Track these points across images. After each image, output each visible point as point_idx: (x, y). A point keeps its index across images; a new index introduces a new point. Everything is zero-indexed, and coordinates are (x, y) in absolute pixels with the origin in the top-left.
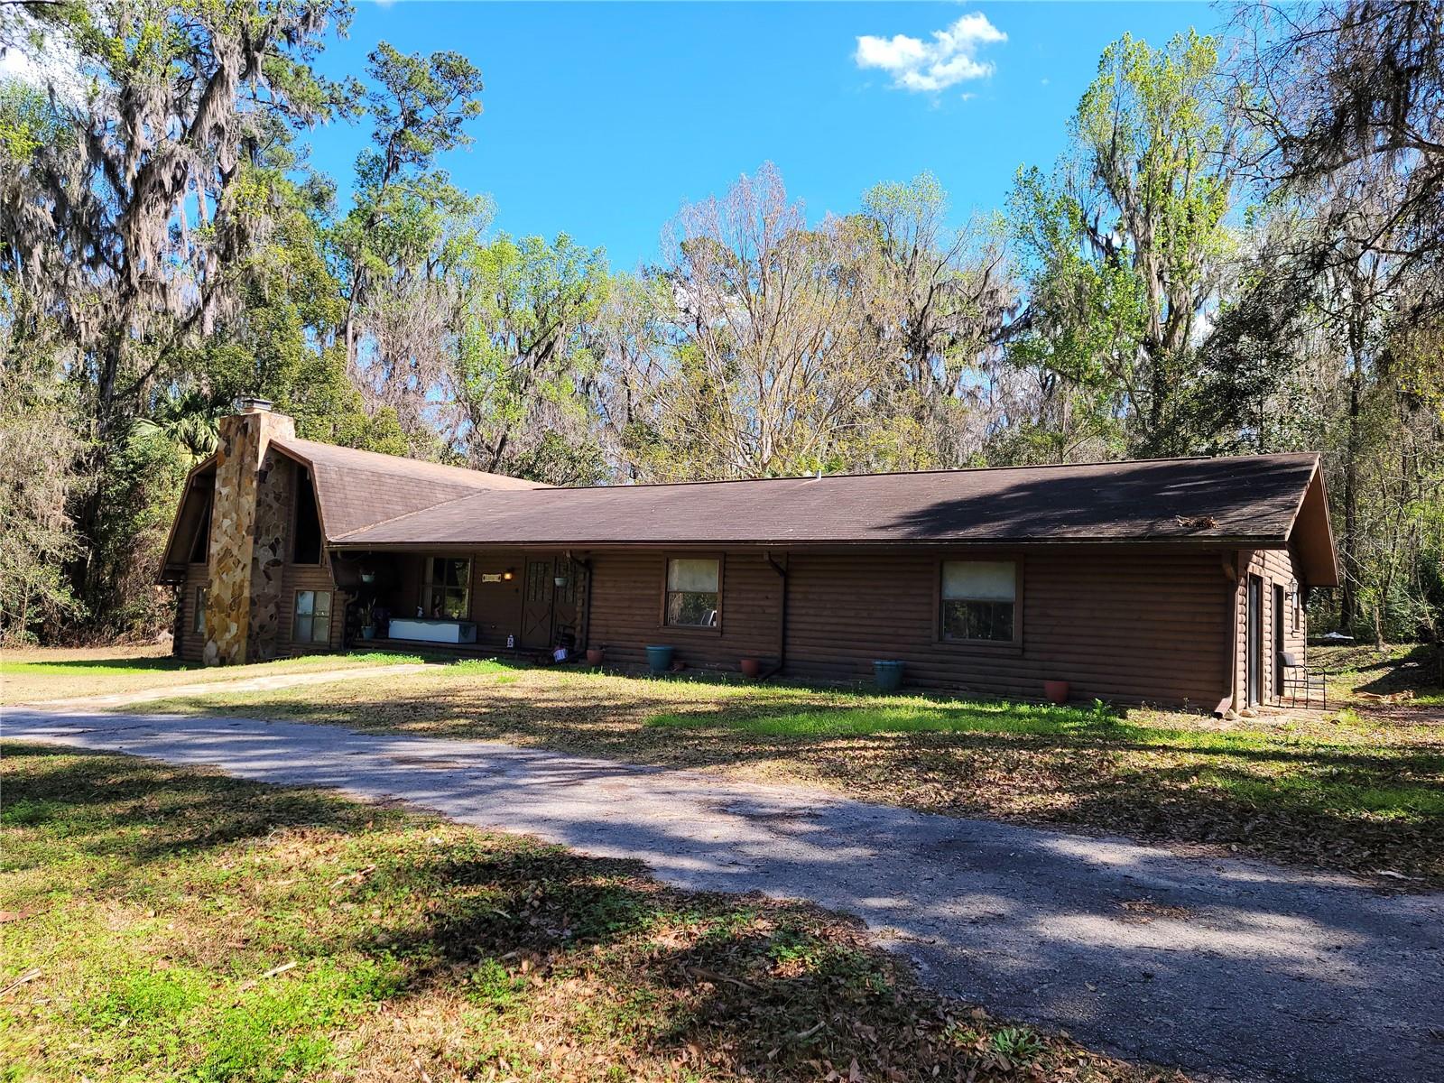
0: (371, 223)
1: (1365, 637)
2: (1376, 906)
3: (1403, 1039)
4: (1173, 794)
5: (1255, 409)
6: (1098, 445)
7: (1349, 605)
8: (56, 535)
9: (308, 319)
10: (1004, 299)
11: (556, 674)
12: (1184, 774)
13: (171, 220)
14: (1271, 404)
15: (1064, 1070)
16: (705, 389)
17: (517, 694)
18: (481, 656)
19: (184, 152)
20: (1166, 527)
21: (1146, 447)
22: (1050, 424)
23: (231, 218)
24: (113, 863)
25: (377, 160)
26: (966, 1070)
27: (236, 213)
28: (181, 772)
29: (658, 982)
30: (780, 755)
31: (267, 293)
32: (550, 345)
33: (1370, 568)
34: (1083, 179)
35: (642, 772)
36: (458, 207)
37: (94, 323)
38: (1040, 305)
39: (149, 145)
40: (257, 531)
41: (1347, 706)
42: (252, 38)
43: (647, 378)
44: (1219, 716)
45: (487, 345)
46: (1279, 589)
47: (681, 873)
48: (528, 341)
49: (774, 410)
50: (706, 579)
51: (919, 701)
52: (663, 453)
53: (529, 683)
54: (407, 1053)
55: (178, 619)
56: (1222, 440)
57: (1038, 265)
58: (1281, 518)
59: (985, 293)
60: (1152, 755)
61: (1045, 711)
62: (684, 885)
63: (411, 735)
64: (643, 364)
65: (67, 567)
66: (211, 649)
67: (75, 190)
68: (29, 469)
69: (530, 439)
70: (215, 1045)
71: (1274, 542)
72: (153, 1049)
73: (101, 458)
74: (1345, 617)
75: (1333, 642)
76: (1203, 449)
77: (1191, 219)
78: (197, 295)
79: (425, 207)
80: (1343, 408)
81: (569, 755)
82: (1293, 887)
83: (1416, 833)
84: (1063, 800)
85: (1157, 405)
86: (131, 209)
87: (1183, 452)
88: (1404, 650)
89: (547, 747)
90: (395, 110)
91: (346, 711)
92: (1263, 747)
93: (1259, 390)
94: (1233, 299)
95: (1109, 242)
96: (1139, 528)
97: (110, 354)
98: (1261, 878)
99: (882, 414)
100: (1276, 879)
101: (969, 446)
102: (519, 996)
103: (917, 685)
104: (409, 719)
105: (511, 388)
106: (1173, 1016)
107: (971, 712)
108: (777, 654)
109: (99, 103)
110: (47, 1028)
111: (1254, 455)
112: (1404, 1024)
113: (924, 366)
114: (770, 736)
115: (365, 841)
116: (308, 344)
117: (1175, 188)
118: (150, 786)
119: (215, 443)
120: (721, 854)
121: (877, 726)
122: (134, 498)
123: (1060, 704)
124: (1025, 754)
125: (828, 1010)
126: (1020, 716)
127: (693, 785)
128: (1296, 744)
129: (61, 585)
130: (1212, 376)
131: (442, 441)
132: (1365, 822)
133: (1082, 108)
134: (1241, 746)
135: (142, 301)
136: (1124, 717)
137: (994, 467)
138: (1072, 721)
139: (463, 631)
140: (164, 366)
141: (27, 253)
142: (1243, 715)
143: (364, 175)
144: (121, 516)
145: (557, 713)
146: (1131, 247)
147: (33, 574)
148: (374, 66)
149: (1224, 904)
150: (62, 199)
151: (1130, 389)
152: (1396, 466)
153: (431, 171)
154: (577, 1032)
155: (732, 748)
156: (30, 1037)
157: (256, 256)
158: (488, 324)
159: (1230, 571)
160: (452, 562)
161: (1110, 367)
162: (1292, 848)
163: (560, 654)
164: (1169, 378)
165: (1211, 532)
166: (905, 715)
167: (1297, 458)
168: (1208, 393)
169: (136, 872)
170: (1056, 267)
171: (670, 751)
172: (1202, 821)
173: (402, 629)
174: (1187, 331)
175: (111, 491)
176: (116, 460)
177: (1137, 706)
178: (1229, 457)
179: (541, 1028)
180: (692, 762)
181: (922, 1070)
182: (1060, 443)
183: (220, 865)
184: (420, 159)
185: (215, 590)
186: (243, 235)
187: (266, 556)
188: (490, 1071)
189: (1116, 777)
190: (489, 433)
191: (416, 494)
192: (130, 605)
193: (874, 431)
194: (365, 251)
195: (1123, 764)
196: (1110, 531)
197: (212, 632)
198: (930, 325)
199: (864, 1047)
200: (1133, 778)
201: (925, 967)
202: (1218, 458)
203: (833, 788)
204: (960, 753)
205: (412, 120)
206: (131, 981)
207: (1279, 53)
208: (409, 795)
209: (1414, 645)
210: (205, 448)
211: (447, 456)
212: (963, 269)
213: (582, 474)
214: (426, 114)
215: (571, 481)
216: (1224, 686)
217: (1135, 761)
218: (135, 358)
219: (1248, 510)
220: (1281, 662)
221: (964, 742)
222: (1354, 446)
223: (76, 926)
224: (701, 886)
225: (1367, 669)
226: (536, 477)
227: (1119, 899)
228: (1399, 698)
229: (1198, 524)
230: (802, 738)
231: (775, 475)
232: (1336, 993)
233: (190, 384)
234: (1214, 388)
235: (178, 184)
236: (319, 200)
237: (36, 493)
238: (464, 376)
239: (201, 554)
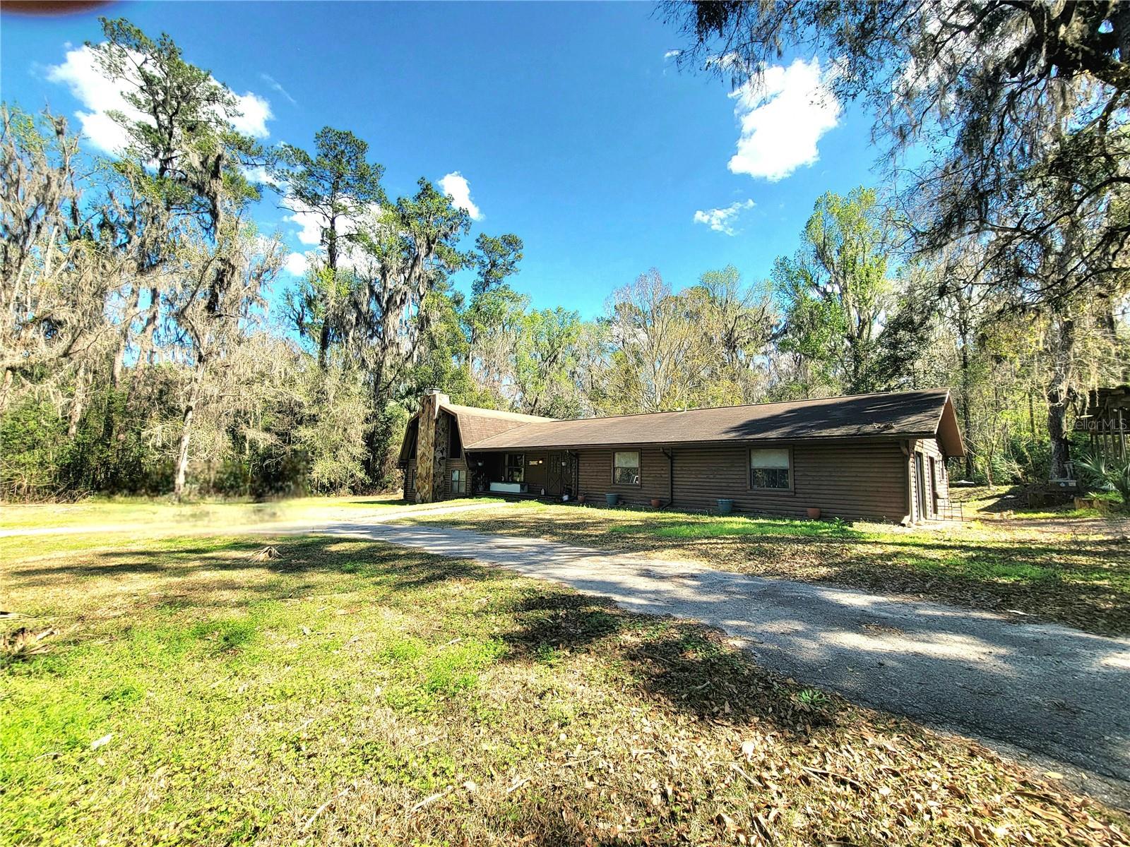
0: (478, 309)
1: (980, 482)
2: (1011, 631)
3: (1037, 706)
4: (883, 567)
5: (911, 367)
6: (826, 389)
7: (969, 466)
8: (359, 449)
9: (454, 353)
10: (773, 321)
11: (564, 507)
12: (889, 557)
13: (400, 316)
14: (918, 364)
15: (840, 713)
16: (627, 371)
17: (548, 517)
18: (530, 499)
19: (405, 288)
20: (868, 429)
21: (852, 389)
22: (800, 379)
23: (424, 314)
24: (385, 590)
25: (481, 283)
26: (786, 710)
27: (425, 311)
28: (409, 551)
29: (624, 657)
30: (674, 547)
31: (437, 343)
32: (555, 357)
33: (981, 446)
34: (810, 259)
35: (608, 554)
36: (514, 299)
37: (372, 361)
38: (792, 322)
39: (392, 287)
40: (435, 445)
41: (975, 520)
42: (431, 239)
43: (600, 368)
44: (903, 525)
45: (528, 358)
46: (932, 459)
47: (631, 605)
48: (546, 356)
49: (661, 380)
50: (632, 461)
51: (742, 519)
52: (608, 403)
53: (552, 512)
54: (511, 684)
55: (405, 484)
56: (893, 384)
57: (788, 303)
58: (932, 422)
59: (762, 318)
60: (869, 546)
61: (808, 524)
62: (634, 610)
63: (502, 536)
64: (598, 362)
65: (363, 462)
66: (418, 496)
67: (364, 308)
68: (349, 422)
69: (548, 399)
70: (430, 674)
71: (928, 435)
72: (405, 675)
73: (375, 416)
74: (968, 472)
75: (962, 486)
76: (882, 389)
77: (867, 275)
78: (410, 346)
79: (501, 301)
80: (959, 364)
81: (573, 545)
82: (958, 618)
83: (1028, 590)
84: (823, 571)
85: (856, 368)
86: (385, 313)
87: (872, 390)
88: (1006, 489)
89: (563, 542)
90: (487, 261)
91: (474, 524)
92: (931, 542)
93: (911, 358)
94: (894, 312)
95: (825, 289)
96: (852, 429)
97: (378, 373)
98: (939, 613)
99: (715, 379)
100: (948, 614)
101: (759, 392)
102: (560, 660)
103: (740, 511)
104: (500, 528)
105: (539, 376)
106: (898, 687)
107: (769, 525)
108: (669, 497)
109: (373, 271)
110: (363, 662)
111: (912, 391)
112: (1037, 698)
113: (734, 355)
114: (668, 537)
115: (486, 584)
116: (454, 364)
117: (858, 262)
118: (398, 557)
119: (418, 408)
120: (649, 595)
121: (721, 533)
122: (387, 432)
123: (816, 520)
124: (800, 547)
125: (710, 675)
126: (796, 526)
127: (632, 561)
128: (949, 540)
129: (361, 470)
130: (885, 352)
131: (510, 402)
132: (995, 583)
133: (808, 227)
134: (919, 542)
135: (389, 350)
136: (851, 526)
137: (773, 402)
138: (825, 529)
139: (522, 488)
140: (398, 377)
141: (347, 334)
142: (917, 525)
143: (476, 290)
144: (383, 440)
145: (566, 526)
146: (837, 290)
147: (351, 465)
148: (478, 244)
149: (919, 627)
150: (359, 312)
151: (841, 360)
152: (992, 393)
153: (502, 285)
154: (587, 679)
155: (650, 543)
156: (357, 666)
157: (433, 328)
158: (528, 350)
159: (905, 450)
160: (516, 456)
161: (830, 350)
162: (955, 597)
163: (566, 498)
164: (862, 354)
165: (893, 431)
166: (735, 526)
167: (937, 391)
168: (884, 360)
169: (394, 594)
170: (799, 304)
171: (620, 544)
172: (901, 581)
173: (496, 487)
174: (870, 330)
175: (379, 430)
176: (381, 417)
177: (858, 520)
178: (898, 392)
179: (571, 676)
180: (631, 549)
181: (763, 709)
182: (806, 389)
183: (427, 593)
184: (498, 281)
185: (419, 471)
186: (428, 321)
187: (439, 455)
188: (549, 695)
189: (851, 558)
190: (530, 397)
191: (500, 426)
192: (386, 478)
193: (711, 388)
194: (476, 322)
195: (854, 551)
196: (837, 432)
197: (419, 488)
198: (736, 335)
199: (731, 695)
200: (860, 559)
201: (759, 655)
202: (891, 393)
203: (703, 563)
204: (767, 546)
205: (494, 265)
206: (395, 643)
207: (912, 192)
208: (504, 563)
209: (1010, 486)
210: (414, 410)
211: (512, 408)
212: (752, 309)
213: (571, 414)
214: (500, 261)
215: (566, 417)
216: (906, 510)
217: (861, 549)
218: (388, 375)
219: (913, 419)
220: (936, 496)
221: (768, 540)
222: (965, 384)
223: (373, 617)
224: (641, 611)
225: (984, 499)
226: (551, 416)
227: (860, 623)
228: (1005, 514)
229: (885, 427)
230: (684, 538)
231: (662, 411)
232: (994, 679)
233: (408, 383)
234: (888, 358)
235: (402, 301)
236: (458, 302)
237: (352, 432)
238: (518, 372)
239: (414, 455)
